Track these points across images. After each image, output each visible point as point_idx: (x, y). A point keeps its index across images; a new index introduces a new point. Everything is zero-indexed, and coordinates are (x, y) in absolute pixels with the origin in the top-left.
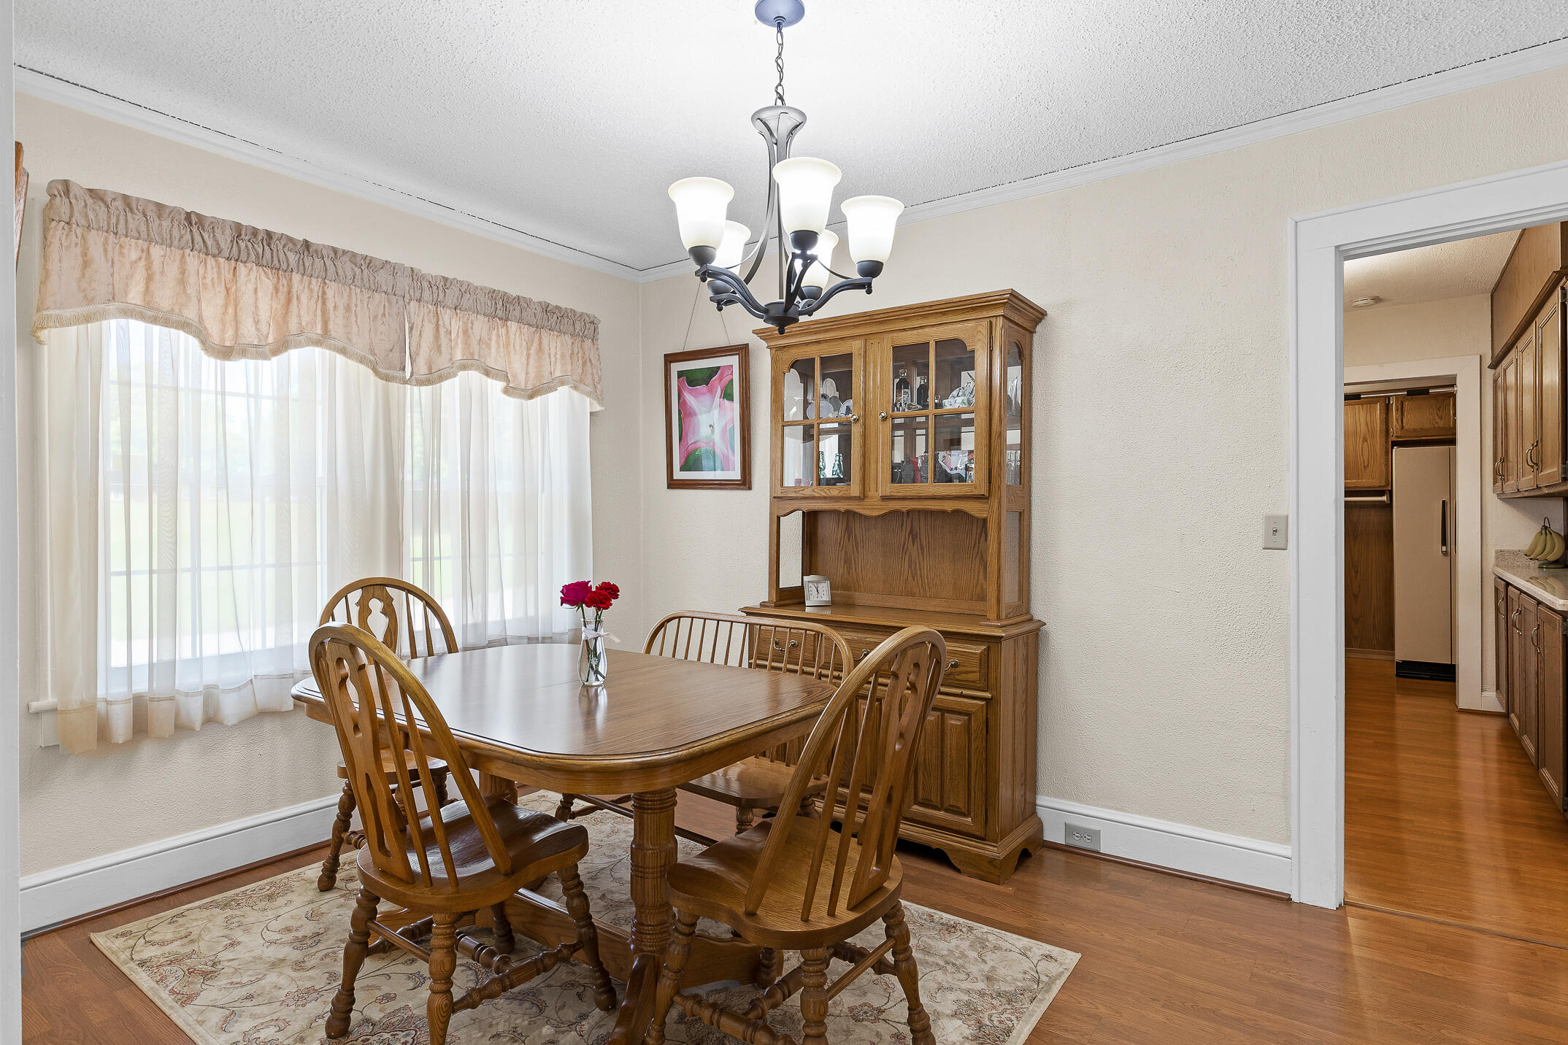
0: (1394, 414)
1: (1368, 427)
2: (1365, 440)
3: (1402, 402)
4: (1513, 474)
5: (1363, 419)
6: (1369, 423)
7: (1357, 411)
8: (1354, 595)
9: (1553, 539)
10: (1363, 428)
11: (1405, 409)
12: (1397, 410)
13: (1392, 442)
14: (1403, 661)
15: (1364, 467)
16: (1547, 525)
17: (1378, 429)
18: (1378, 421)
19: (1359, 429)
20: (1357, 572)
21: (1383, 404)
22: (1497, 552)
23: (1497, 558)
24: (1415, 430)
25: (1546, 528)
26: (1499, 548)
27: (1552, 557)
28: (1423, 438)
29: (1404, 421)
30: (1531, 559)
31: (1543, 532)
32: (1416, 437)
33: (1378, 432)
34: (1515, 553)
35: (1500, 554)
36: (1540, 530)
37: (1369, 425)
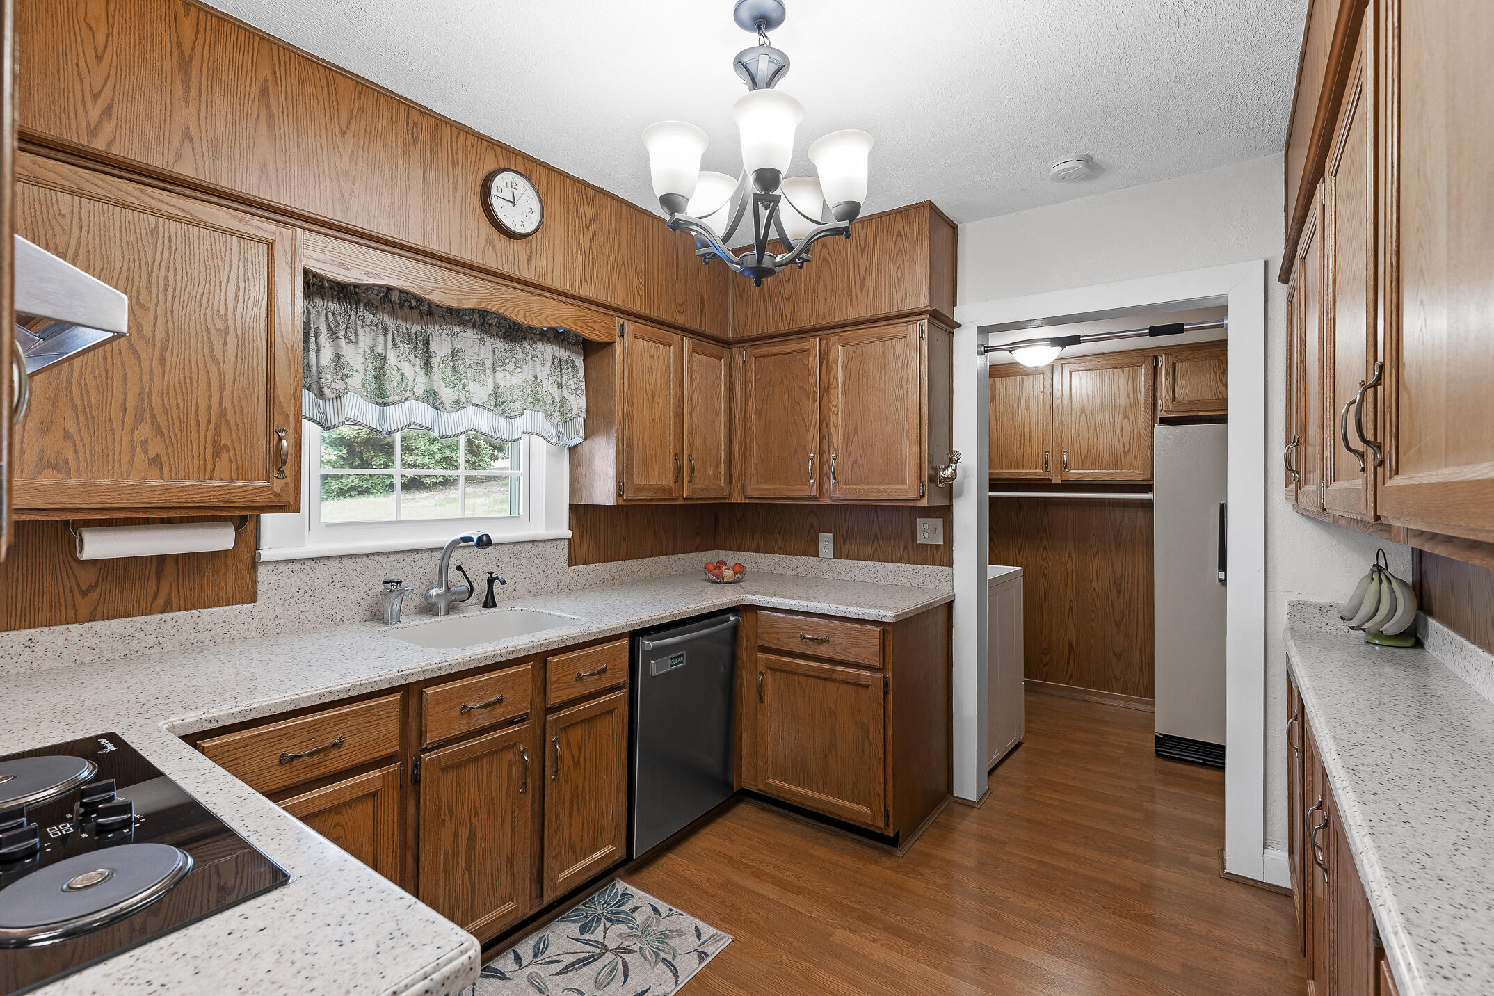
0: (1164, 381)
1: (1129, 398)
2: (1126, 416)
3: (1174, 364)
4: (1314, 471)
5: (1123, 387)
6: (1131, 392)
7: (1116, 377)
8: (1115, 621)
9: (1392, 592)
10: (1124, 399)
11: (1178, 373)
12: (1167, 374)
13: (1160, 418)
14: (1165, 736)
15: (1125, 452)
16: (1382, 563)
17: (1143, 400)
18: (1143, 391)
19: (1117, 400)
20: (1119, 592)
21: (1150, 367)
22: (1291, 605)
23: (1292, 616)
24: (1190, 402)
25: (1379, 569)
26: (1295, 597)
27: (1390, 628)
28: (1201, 414)
29: (1177, 390)
30: (1352, 628)
31: (1375, 576)
32: (1193, 411)
33: (1143, 405)
34: (1324, 609)
35: (1298, 607)
36: (1368, 571)
37: (1131, 396)
